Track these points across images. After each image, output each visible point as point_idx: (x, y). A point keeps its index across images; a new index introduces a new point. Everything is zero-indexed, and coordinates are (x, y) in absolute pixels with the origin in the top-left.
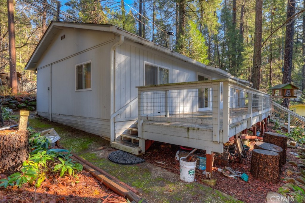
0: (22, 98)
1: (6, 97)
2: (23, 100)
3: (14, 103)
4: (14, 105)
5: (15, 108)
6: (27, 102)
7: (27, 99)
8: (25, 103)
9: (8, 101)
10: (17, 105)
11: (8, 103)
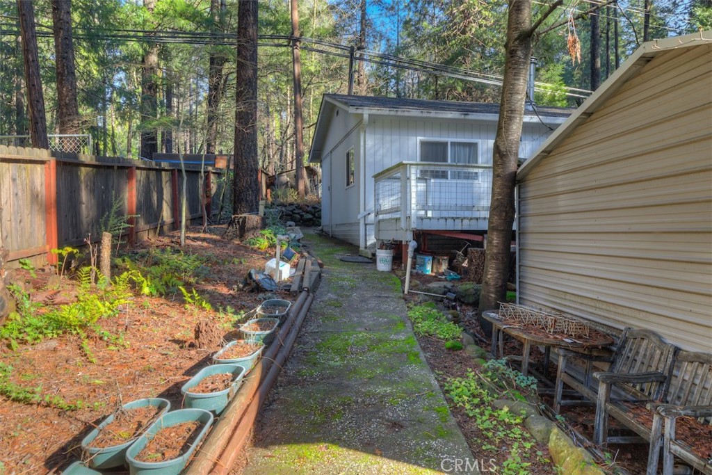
0: (308, 206)
1: (291, 204)
2: (309, 209)
3: (298, 214)
4: (298, 216)
5: (299, 221)
6: (313, 212)
7: (314, 208)
8: (312, 214)
9: (292, 211)
10: (302, 216)
11: (291, 213)
